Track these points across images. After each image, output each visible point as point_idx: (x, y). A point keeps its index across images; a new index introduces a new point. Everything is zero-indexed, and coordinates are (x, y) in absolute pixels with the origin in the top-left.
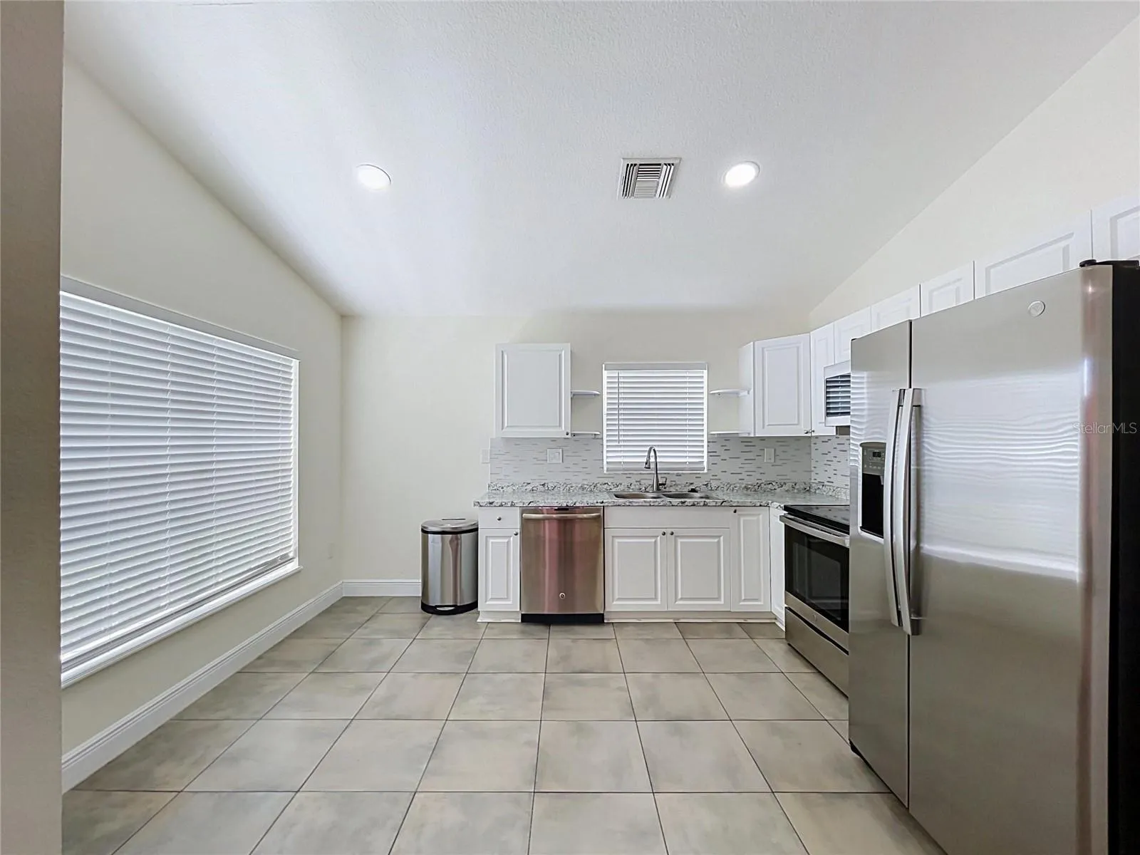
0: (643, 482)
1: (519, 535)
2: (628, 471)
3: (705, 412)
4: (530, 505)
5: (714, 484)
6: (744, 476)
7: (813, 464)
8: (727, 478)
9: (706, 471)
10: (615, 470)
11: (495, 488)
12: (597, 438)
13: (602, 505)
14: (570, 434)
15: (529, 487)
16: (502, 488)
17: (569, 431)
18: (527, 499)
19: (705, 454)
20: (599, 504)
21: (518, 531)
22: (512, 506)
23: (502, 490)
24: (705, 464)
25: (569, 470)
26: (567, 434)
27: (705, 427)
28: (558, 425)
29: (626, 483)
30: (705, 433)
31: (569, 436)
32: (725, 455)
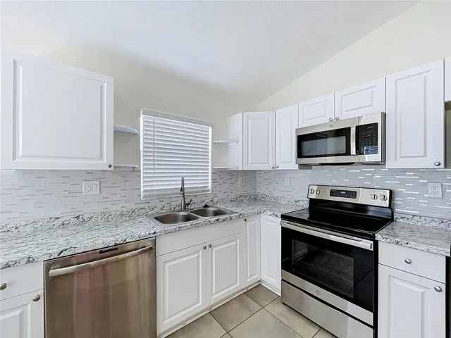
0: (172, 203)
1: (42, 299)
2: (161, 196)
3: (210, 154)
4: (62, 255)
5: (215, 200)
6: (229, 193)
7: (258, 184)
8: (221, 195)
9: (210, 192)
10: (150, 196)
11: (5, 229)
12: (135, 171)
13: (154, 235)
14: (113, 167)
15: (59, 222)
16: (16, 228)
17: (112, 164)
18: (56, 245)
19: (210, 181)
20: (152, 236)
21: (41, 293)
22: (29, 262)
23: (16, 231)
24: (210, 188)
25: (108, 200)
26: (110, 166)
27: (210, 164)
28: (99, 157)
29: (160, 206)
30: (210, 167)
31: (112, 168)
32: (220, 182)
